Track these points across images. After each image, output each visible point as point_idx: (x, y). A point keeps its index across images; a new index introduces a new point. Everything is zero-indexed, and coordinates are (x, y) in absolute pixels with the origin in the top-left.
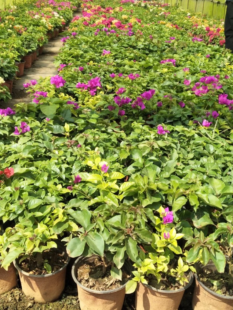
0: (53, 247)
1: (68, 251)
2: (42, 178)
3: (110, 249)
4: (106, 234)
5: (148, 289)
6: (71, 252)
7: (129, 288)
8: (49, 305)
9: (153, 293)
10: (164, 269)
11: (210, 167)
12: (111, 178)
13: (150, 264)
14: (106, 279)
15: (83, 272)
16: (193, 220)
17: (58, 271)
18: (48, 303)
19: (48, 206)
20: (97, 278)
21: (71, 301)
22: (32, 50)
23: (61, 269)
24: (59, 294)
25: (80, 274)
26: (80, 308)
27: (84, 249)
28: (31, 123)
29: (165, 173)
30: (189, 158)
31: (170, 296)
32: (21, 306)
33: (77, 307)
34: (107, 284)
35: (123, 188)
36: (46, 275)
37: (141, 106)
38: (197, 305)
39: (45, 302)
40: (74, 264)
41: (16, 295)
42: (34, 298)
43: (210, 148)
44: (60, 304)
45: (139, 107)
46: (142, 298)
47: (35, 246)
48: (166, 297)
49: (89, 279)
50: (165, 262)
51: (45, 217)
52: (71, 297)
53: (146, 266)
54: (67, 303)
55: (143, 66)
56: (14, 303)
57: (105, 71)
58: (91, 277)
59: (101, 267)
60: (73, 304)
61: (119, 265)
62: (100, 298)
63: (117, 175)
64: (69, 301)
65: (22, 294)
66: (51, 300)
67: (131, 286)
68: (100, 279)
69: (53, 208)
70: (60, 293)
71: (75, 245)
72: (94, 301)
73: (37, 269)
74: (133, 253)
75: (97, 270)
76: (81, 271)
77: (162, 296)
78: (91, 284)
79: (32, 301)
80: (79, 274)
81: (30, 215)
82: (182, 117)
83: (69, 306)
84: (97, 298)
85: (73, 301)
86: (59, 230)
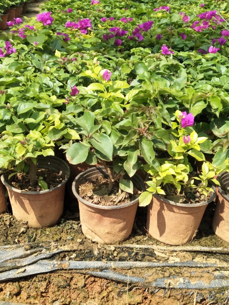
0: (49, 155)
1: (68, 157)
2: (32, 88)
3: (120, 153)
4: (114, 137)
5: (164, 204)
6: (72, 158)
7: (143, 200)
8: (45, 231)
9: (171, 208)
10: (184, 179)
11: (226, 82)
12: (114, 88)
13: (168, 169)
14: (113, 196)
15: (85, 190)
16: (212, 130)
17: (55, 188)
18: (44, 228)
19: (41, 113)
20: (102, 195)
21: (72, 225)
22: (15, 3)
23: (59, 185)
24: (57, 219)
25: (82, 192)
26: (82, 232)
27: (87, 154)
28: (17, 45)
29: (175, 87)
30: (199, 79)
31: (190, 211)
32: (12, 232)
33: (79, 231)
34: (115, 200)
35: (129, 97)
36: (41, 192)
37: (138, 38)
38: (220, 225)
39: (40, 226)
40: (75, 180)
41: (6, 219)
42: (27, 222)
43: (221, 69)
44: (59, 229)
45: (137, 39)
46: (157, 217)
47: (27, 152)
48: (186, 213)
49: (93, 195)
50: (185, 171)
51: (39, 124)
52: (71, 222)
53: (163, 172)
54: (67, 227)
55: (135, 13)
56: (4, 228)
57: (95, 17)
58: (95, 194)
59: (106, 184)
60: (74, 229)
61: (130, 172)
62: (107, 217)
63: (121, 85)
64: (69, 226)
65: (14, 219)
66: (48, 224)
67: (145, 198)
68: (106, 196)
69: (48, 116)
70: (58, 216)
71: (76, 151)
72: (100, 220)
73: (30, 187)
74: (149, 155)
75: (102, 187)
76: (83, 188)
77: (182, 212)
78: (96, 200)
79: (26, 226)
80: (80, 191)
81: (20, 121)
82: (184, 47)
83: (69, 231)
84: (103, 217)
85: (73, 225)
86: (55, 136)
